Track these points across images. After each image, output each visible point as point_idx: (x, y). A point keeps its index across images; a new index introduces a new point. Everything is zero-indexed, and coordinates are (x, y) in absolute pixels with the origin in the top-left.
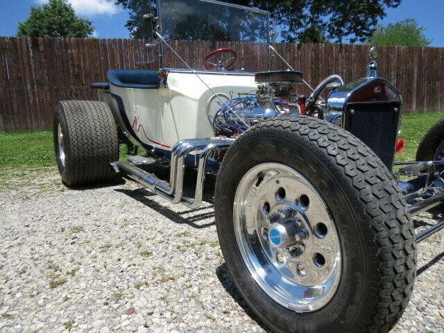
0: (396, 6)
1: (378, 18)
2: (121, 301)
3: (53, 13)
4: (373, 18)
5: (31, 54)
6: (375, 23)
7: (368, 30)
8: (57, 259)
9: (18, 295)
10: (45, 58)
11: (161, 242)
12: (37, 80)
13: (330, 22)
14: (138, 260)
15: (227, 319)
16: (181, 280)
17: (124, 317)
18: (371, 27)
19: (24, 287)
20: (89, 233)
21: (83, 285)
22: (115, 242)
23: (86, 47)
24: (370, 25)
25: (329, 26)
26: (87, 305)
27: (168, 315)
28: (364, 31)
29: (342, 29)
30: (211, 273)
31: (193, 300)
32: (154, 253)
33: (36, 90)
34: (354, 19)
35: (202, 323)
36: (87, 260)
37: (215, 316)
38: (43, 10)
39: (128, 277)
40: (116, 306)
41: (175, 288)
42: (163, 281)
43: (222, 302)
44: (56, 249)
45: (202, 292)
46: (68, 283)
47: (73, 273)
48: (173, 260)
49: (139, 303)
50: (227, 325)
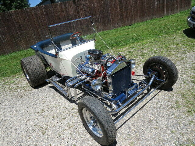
2: (61, 136)
8: (41, 124)
9: (36, 138)
11: (68, 113)
12: (3, 32)
14: (62, 122)
15: (85, 137)
16: (74, 127)
17: (62, 140)
19: (36, 136)
20: (47, 112)
21: (50, 133)
22: (55, 115)
26: (53, 139)
27: (72, 138)
30: (81, 123)
31: (77, 133)
32: (66, 118)
33: (4, 37)
35: (80, 139)
36: (49, 123)
37: (83, 137)
39: (61, 128)
40: (60, 138)
41: (73, 130)
42: (70, 128)
43: (84, 132)
44: (39, 121)
45: (80, 130)
46: (46, 133)
47: (47, 129)
48: (71, 120)
49: (65, 136)
50: (85, 139)
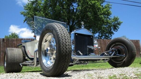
0: (117, 31)
1: (112, 35)
3: (12, 37)
4: (111, 34)
5: (2, 43)
6: (111, 36)
7: (110, 38)
10: (6, 44)
12: (2, 51)
13: (98, 36)
18: (111, 37)
23: (19, 41)
24: (110, 36)
25: (98, 37)
28: (108, 38)
29: (102, 38)
33: (2, 54)
34: (105, 35)
38: (9, 36)
